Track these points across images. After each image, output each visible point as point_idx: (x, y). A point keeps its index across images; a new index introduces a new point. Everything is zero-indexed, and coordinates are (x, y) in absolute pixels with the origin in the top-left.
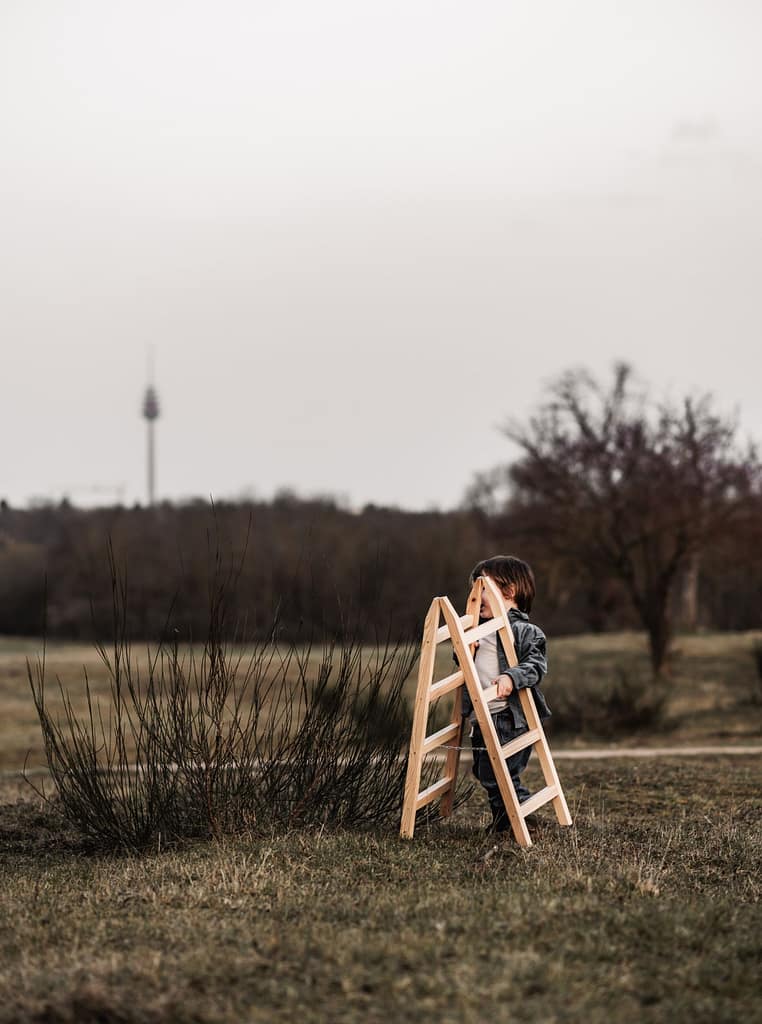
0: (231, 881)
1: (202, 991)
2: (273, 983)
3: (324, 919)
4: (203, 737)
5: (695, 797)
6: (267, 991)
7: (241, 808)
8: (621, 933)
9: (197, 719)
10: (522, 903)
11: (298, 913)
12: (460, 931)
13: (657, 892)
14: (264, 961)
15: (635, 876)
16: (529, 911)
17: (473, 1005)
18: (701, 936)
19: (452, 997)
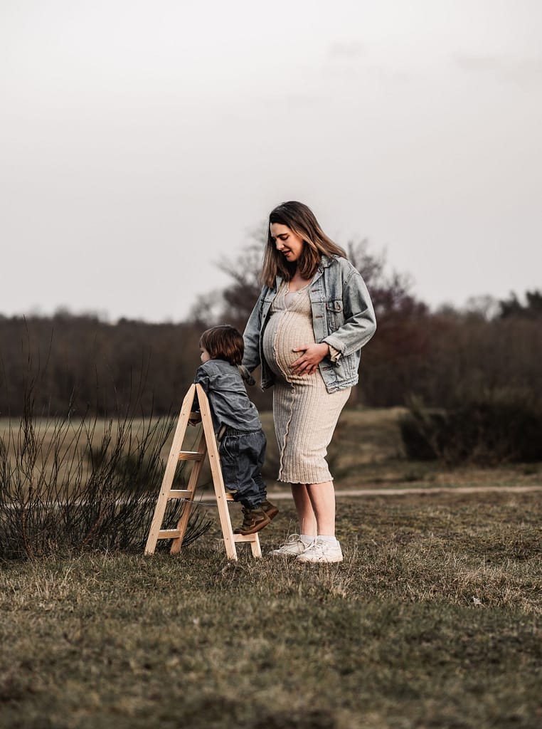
0: (43, 590)
1: (30, 669)
2: (81, 664)
3: (113, 617)
4: (20, 488)
5: (364, 526)
6: (77, 669)
7: (47, 539)
8: (324, 625)
9: (14, 474)
10: (253, 604)
11: (94, 613)
12: (210, 624)
13: (344, 595)
14: (73, 648)
15: (329, 583)
16: (258, 610)
17: (224, 677)
18: (379, 625)
19: (208, 671)
